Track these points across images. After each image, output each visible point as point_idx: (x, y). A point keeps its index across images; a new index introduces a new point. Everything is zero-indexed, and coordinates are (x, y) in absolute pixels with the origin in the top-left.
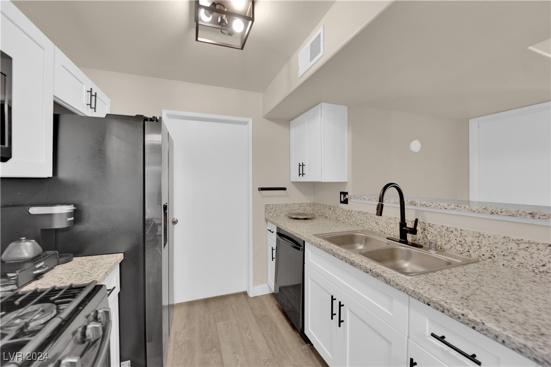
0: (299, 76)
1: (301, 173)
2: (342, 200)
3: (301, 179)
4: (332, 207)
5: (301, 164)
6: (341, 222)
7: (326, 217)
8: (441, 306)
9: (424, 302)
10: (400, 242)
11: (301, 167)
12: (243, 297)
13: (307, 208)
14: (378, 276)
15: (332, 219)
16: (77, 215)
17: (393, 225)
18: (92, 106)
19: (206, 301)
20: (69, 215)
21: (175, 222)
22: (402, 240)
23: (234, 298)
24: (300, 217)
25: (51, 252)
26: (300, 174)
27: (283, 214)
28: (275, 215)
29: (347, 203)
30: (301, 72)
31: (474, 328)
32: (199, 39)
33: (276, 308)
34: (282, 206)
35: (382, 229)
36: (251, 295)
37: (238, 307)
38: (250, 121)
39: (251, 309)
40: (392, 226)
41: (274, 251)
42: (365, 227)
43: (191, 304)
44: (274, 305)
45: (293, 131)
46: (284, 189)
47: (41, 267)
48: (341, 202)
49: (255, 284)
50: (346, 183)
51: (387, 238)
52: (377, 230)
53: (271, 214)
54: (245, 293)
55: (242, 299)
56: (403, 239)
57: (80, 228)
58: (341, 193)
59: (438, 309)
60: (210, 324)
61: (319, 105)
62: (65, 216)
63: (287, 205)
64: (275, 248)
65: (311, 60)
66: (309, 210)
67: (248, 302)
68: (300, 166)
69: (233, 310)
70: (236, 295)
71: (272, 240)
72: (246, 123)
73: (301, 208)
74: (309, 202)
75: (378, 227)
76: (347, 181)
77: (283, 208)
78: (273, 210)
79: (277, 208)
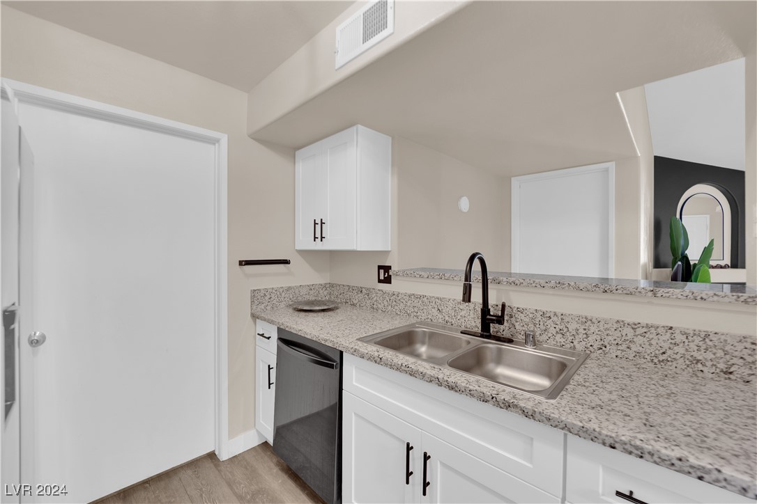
1: (318, 235)
2: (382, 278)
3: (319, 246)
4: (364, 290)
5: (318, 221)
6: (380, 311)
7: (354, 305)
8: (637, 448)
9: (604, 444)
10: (482, 336)
11: (318, 227)
12: (208, 464)
13: (321, 292)
14: (508, 406)
15: (365, 308)
17: (465, 312)
22: (485, 334)
23: (189, 472)
26: (315, 238)
27: (282, 305)
28: (268, 308)
29: (390, 283)
30: (340, 60)
31: (700, 478)
33: (276, 470)
34: (281, 290)
35: (447, 318)
36: (224, 456)
37: (201, 490)
38: (224, 139)
39: (230, 485)
40: (463, 313)
41: (273, 372)
42: (420, 317)
44: (272, 465)
45: (300, 167)
46: (286, 262)
48: (380, 281)
49: (232, 434)
50: (386, 253)
51: (462, 333)
52: (440, 320)
53: (262, 306)
54: (212, 456)
55: (208, 469)
56: (485, 332)
58: (380, 267)
59: (630, 453)
61: (355, 128)
63: (289, 289)
64: (274, 365)
65: (365, 40)
66: (323, 295)
67: (220, 471)
68: (315, 224)
69: (190, 498)
70: (193, 464)
71: (269, 352)
73: (312, 292)
74: (323, 282)
75: (441, 317)
76: (390, 250)
77: (283, 294)
78: (267, 298)
79: (273, 295)
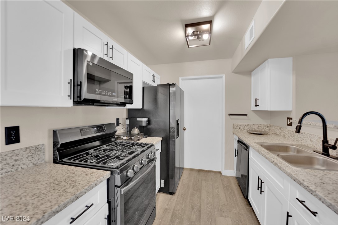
0: (246, 49)
2: (288, 123)
3: (257, 109)
4: (281, 128)
5: (256, 99)
6: (287, 138)
7: (277, 135)
8: (300, 182)
9: (293, 179)
10: (322, 154)
13: (264, 128)
14: (276, 165)
15: (281, 136)
16: (149, 122)
18: (154, 81)
19: (199, 171)
20: (147, 121)
21: (184, 129)
22: (324, 153)
23: (213, 173)
24: (255, 133)
25: (142, 133)
26: (255, 106)
27: (245, 131)
28: (239, 131)
29: (291, 126)
30: (246, 46)
31: (312, 194)
32: (189, 47)
33: (237, 184)
34: (245, 125)
35: (314, 145)
36: (223, 174)
37: (215, 178)
38: (224, 76)
39: (222, 180)
41: (236, 151)
42: (303, 143)
43: (192, 170)
45: (253, 78)
46: (246, 115)
47: (139, 137)
48: (288, 125)
49: (226, 168)
50: (290, 112)
51: (313, 151)
52: (311, 145)
53: (237, 130)
54: (220, 173)
55: (218, 175)
57: (150, 126)
58: (288, 118)
59: (298, 183)
60: (198, 180)
62: (145, 122)
63: (248, 125)
64: (237, 149)
65: (250, 40)
66: (265, 129)
67: (221, 177)
68: (255, 100)
69: (212, 178)
70: (215, 172)
71: (236, 145)
72: (221, 77)
73: (259, 127)
74: (266, 124)
75: (312, 144)
76: (291, 110)
77: (245, 127)
78: (239, 127)
79: (241, 126)
